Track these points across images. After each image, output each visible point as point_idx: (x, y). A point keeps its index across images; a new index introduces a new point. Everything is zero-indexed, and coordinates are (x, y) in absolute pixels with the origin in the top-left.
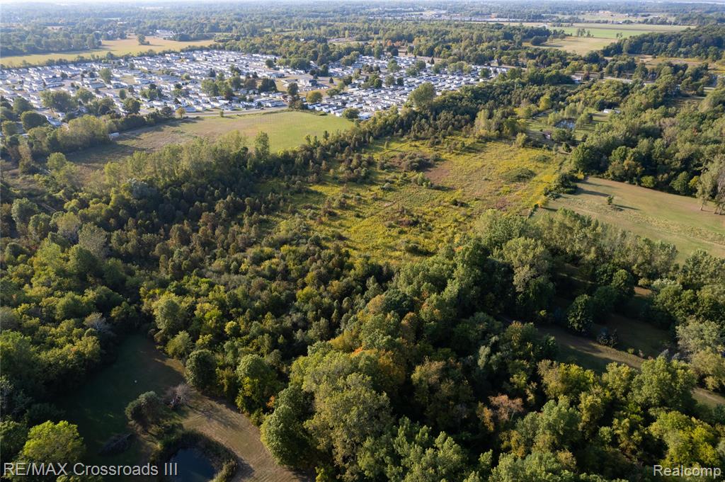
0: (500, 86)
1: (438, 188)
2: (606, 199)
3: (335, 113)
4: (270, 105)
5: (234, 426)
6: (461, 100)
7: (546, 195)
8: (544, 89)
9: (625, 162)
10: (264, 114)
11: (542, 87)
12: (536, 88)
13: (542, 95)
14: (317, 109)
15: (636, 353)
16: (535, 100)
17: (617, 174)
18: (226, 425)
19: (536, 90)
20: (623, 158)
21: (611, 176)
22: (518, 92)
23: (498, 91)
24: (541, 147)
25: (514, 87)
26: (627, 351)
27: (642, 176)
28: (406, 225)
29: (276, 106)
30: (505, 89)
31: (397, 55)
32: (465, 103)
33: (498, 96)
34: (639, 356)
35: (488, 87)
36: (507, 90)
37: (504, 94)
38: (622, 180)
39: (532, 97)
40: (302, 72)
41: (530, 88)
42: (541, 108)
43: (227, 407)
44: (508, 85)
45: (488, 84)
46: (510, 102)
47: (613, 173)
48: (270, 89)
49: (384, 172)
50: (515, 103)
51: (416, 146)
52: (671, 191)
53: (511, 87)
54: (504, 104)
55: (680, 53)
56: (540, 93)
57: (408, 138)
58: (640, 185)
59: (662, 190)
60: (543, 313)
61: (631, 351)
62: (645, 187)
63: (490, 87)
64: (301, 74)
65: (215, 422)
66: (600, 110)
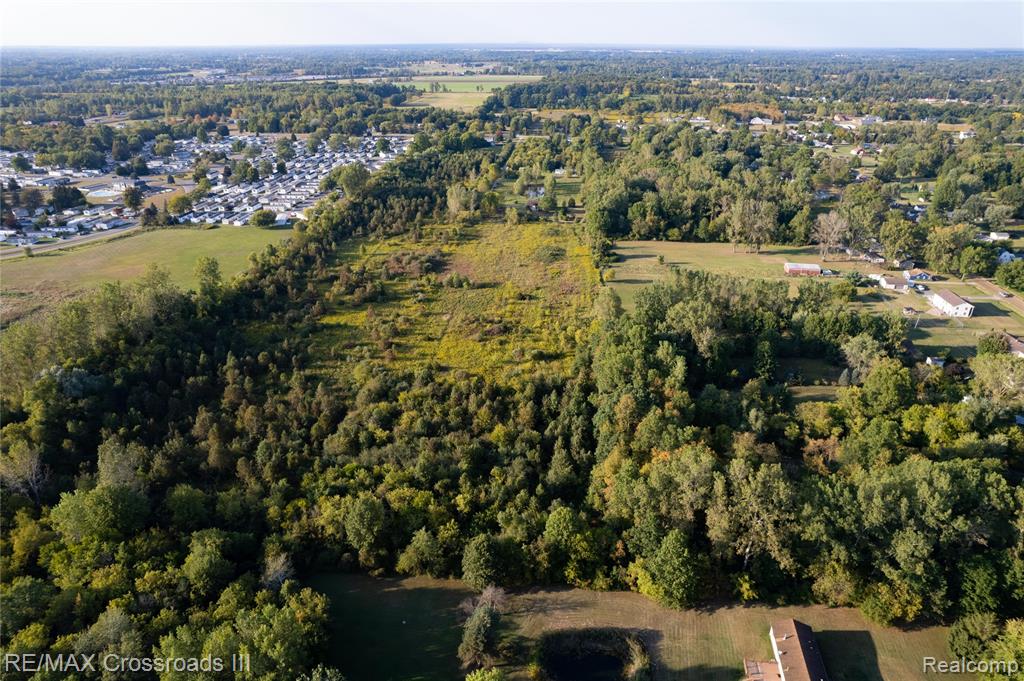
1: (483, 286)
2: (655, 260)
3: (231, 223)
4: (105, 226)
5: (584, 605)
7: (597, 267)
8: (474, 155)
9: (648, 218)
10: (110, 241)
11: (469, 153)
12: (464, 156)
14: (194, 220)
15: (821, 384)
17: (642, 233)
18: (574, 609)
19: (466, 158)
20: (644, 215)
21: (637, 236)
24: (537, 220)
26: (813, 384)
27: (666, 230)
28: (498, 333)
29: (115, 227)
31: (228, 134)
34: (824, 385)
35: (409, 161)
36: (433, 162)
38: (648, 238)
40: (96, 172)
43: (549, 592)
44: (429, 156)
47: (639, 232)
48: (74, 202)
49: (395, 281)
51: (396, 245)
52: (697, 240)
55: (560, 105)
57: (378, 237)
58: (667, 240)
59: (689, 240)
60: (734, 373)
61: (817, 382)
62: (673, 241)
64: (96, 176)
65: (557, 612)
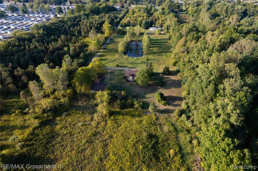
0: (70, 19)
6: (30, 40)
8: (102, 17)
11: (100, 16)
12: (97, 17)
13: (103, 22)
16: (99, 29)
19: (97, 19)
22: (85, 23)
23: (69, 23)
25: (81, 18)
30: (75, 21)
32: (34, 44)
33: (69, 29)
35: (60, 21)
36: (76, 22)
37: (73, 25)
39: (96, 25)
41: (93, 18)
42: (106, 35)
44: (75, 18)
45: (60, 19)
46: (80, 32)
50: (85, 33)
53: (79, 19)
54: (75, 36)
56: (100, 21)
63: (62, 21)
66: (146, 29)
